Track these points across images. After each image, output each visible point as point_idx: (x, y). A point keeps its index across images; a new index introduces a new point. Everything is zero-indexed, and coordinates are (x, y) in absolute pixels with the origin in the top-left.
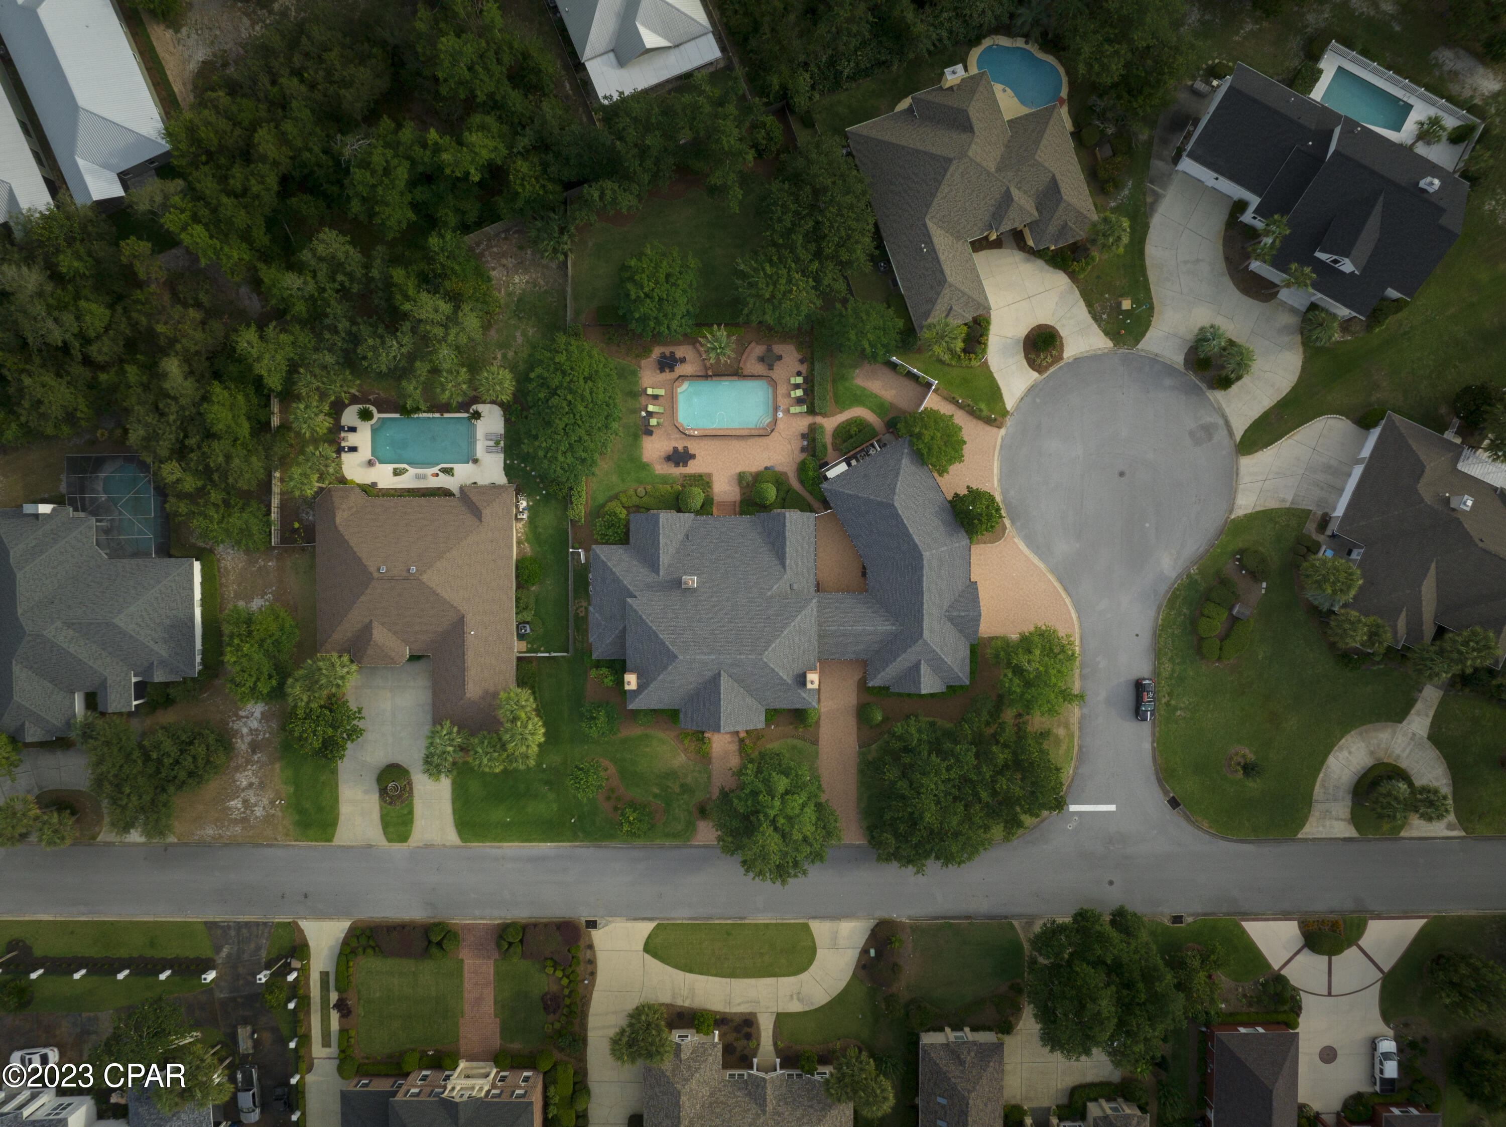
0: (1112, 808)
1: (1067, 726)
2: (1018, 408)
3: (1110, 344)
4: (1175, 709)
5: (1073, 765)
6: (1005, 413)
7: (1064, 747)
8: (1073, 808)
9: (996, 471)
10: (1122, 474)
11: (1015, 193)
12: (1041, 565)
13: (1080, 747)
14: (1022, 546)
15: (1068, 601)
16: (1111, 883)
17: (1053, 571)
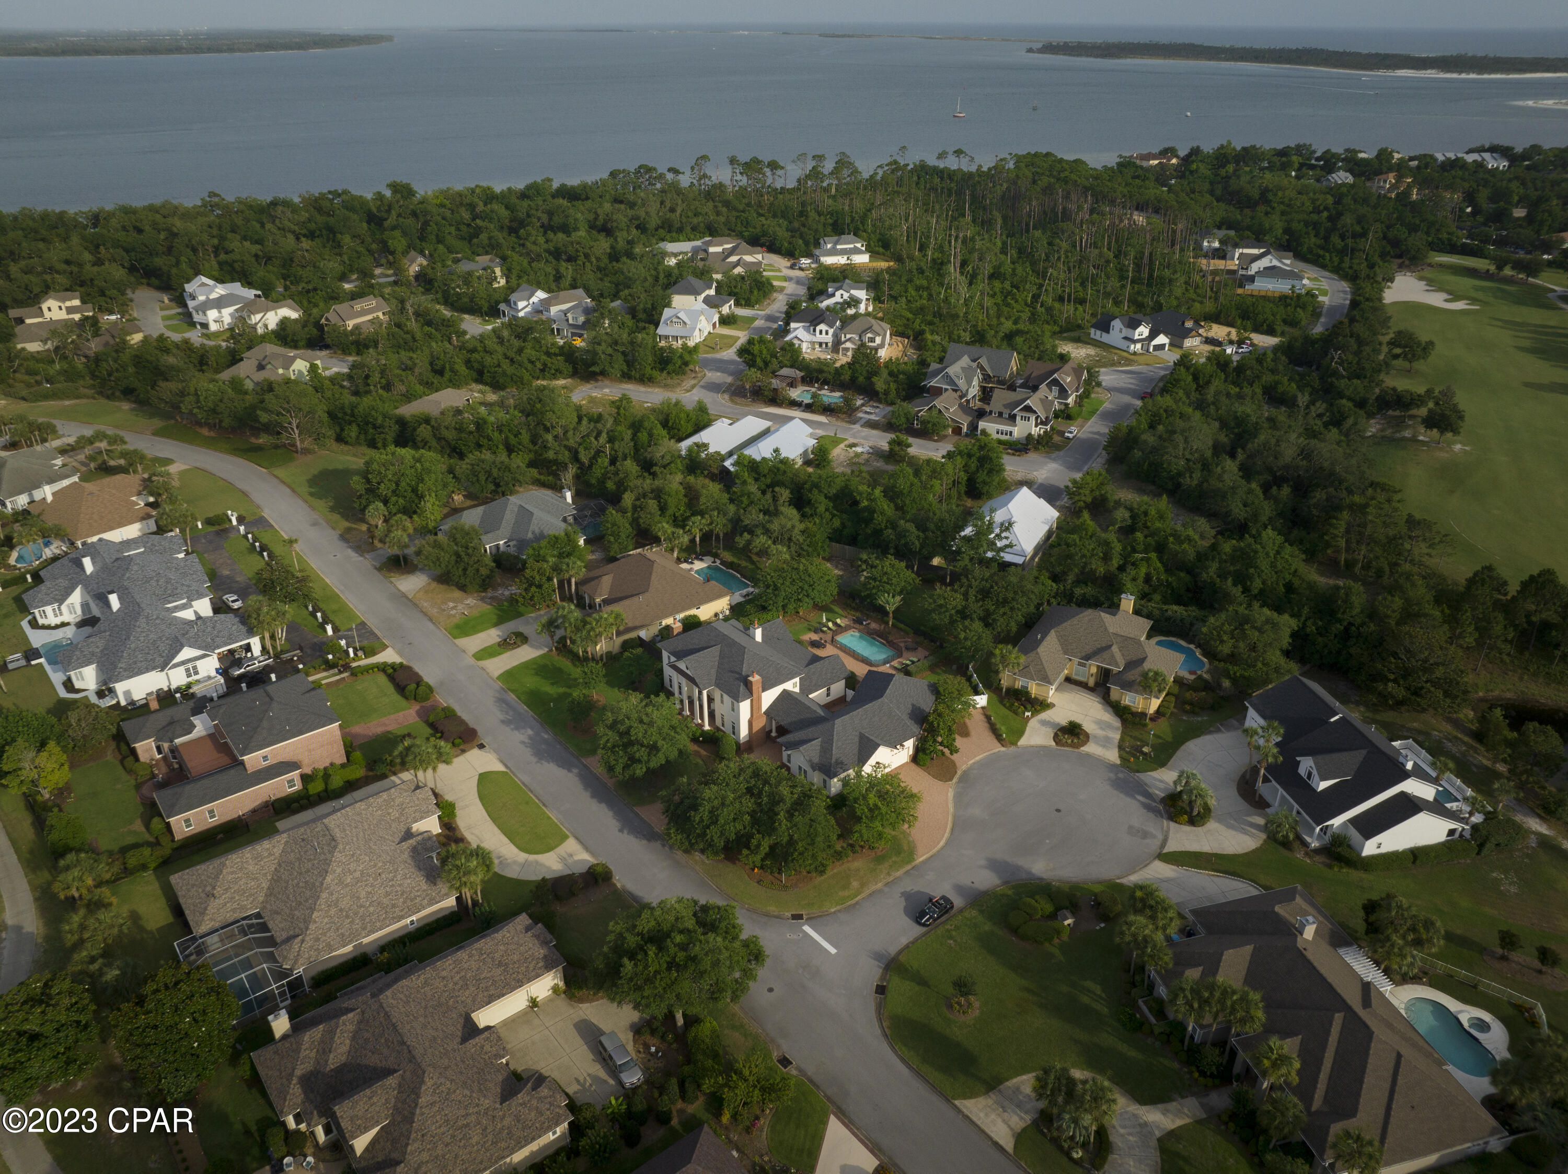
0: (833, 951)
1: (863, 885)
2: (1025, 748)
3: (1118, 762)
4: (951, 938)
5: (838, 908)
6: (1014, 743)
7: (846, 893)
8: (807, 928)
9: (977, 758)
10: (1058, 811)
11: (1115, 649)
12: (951, 810)
13: (857, 903)
14: (951, 794)
15: (947, 835)
16: (771, 990)
17: (954, 816)
